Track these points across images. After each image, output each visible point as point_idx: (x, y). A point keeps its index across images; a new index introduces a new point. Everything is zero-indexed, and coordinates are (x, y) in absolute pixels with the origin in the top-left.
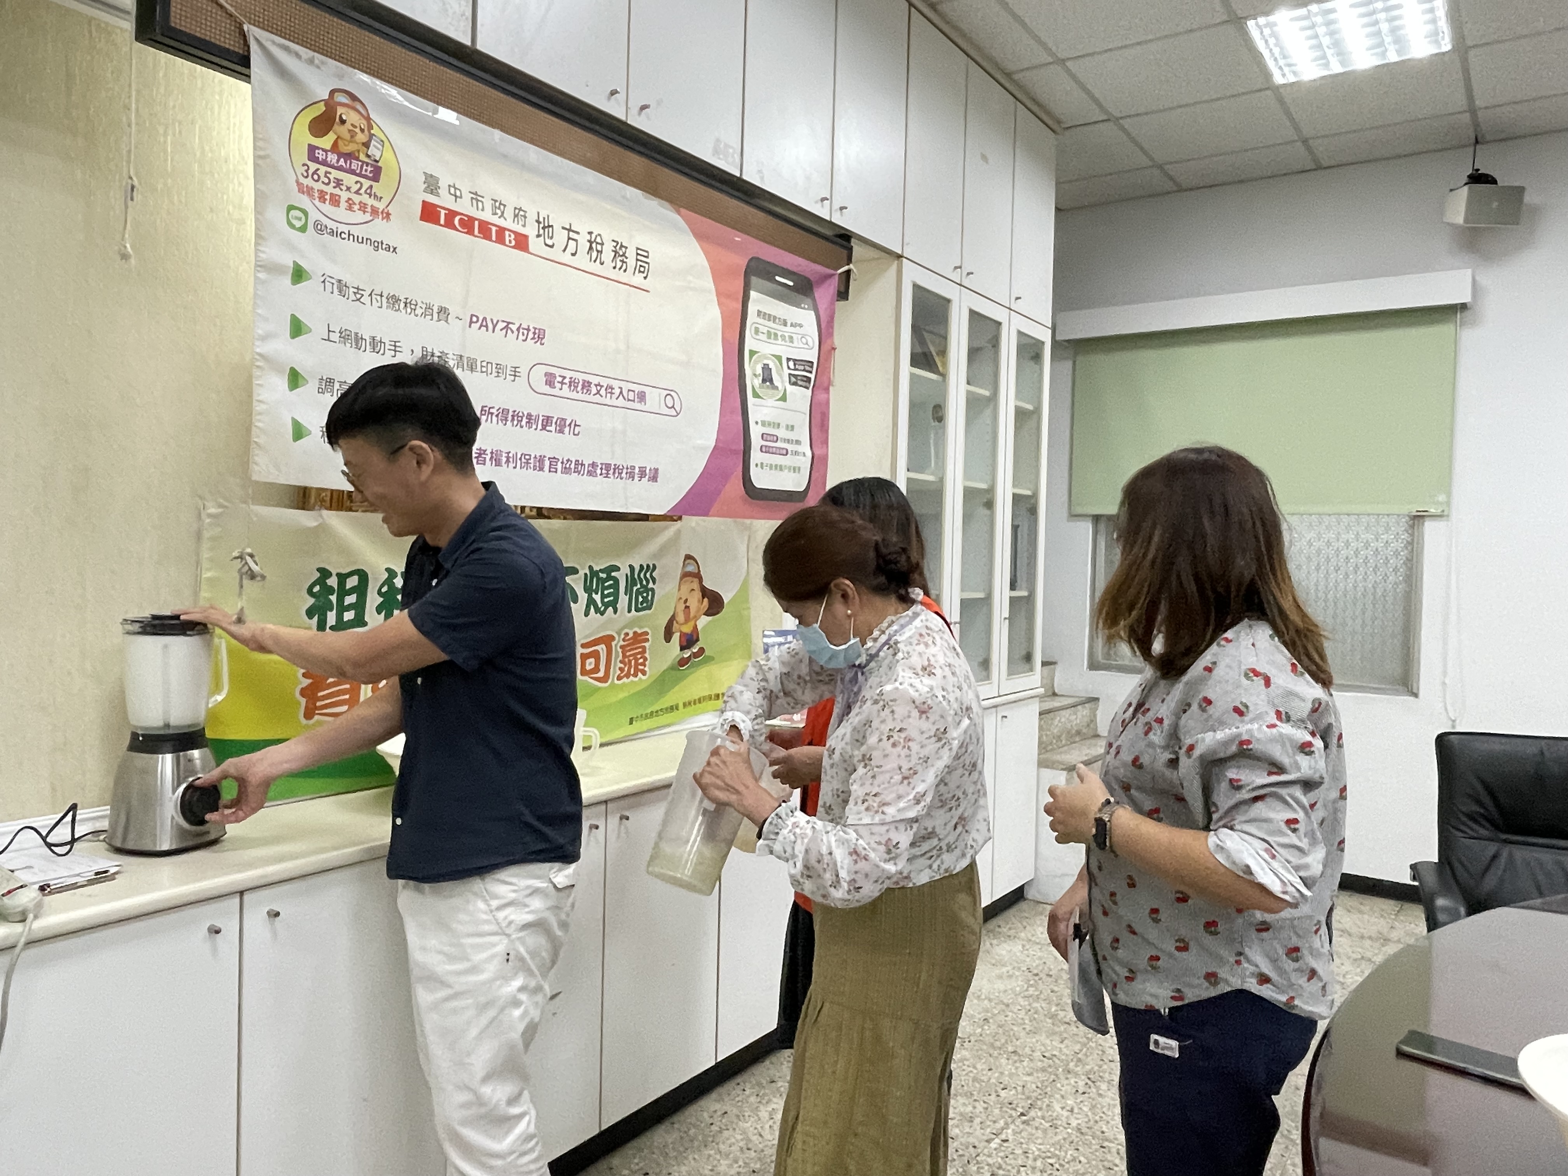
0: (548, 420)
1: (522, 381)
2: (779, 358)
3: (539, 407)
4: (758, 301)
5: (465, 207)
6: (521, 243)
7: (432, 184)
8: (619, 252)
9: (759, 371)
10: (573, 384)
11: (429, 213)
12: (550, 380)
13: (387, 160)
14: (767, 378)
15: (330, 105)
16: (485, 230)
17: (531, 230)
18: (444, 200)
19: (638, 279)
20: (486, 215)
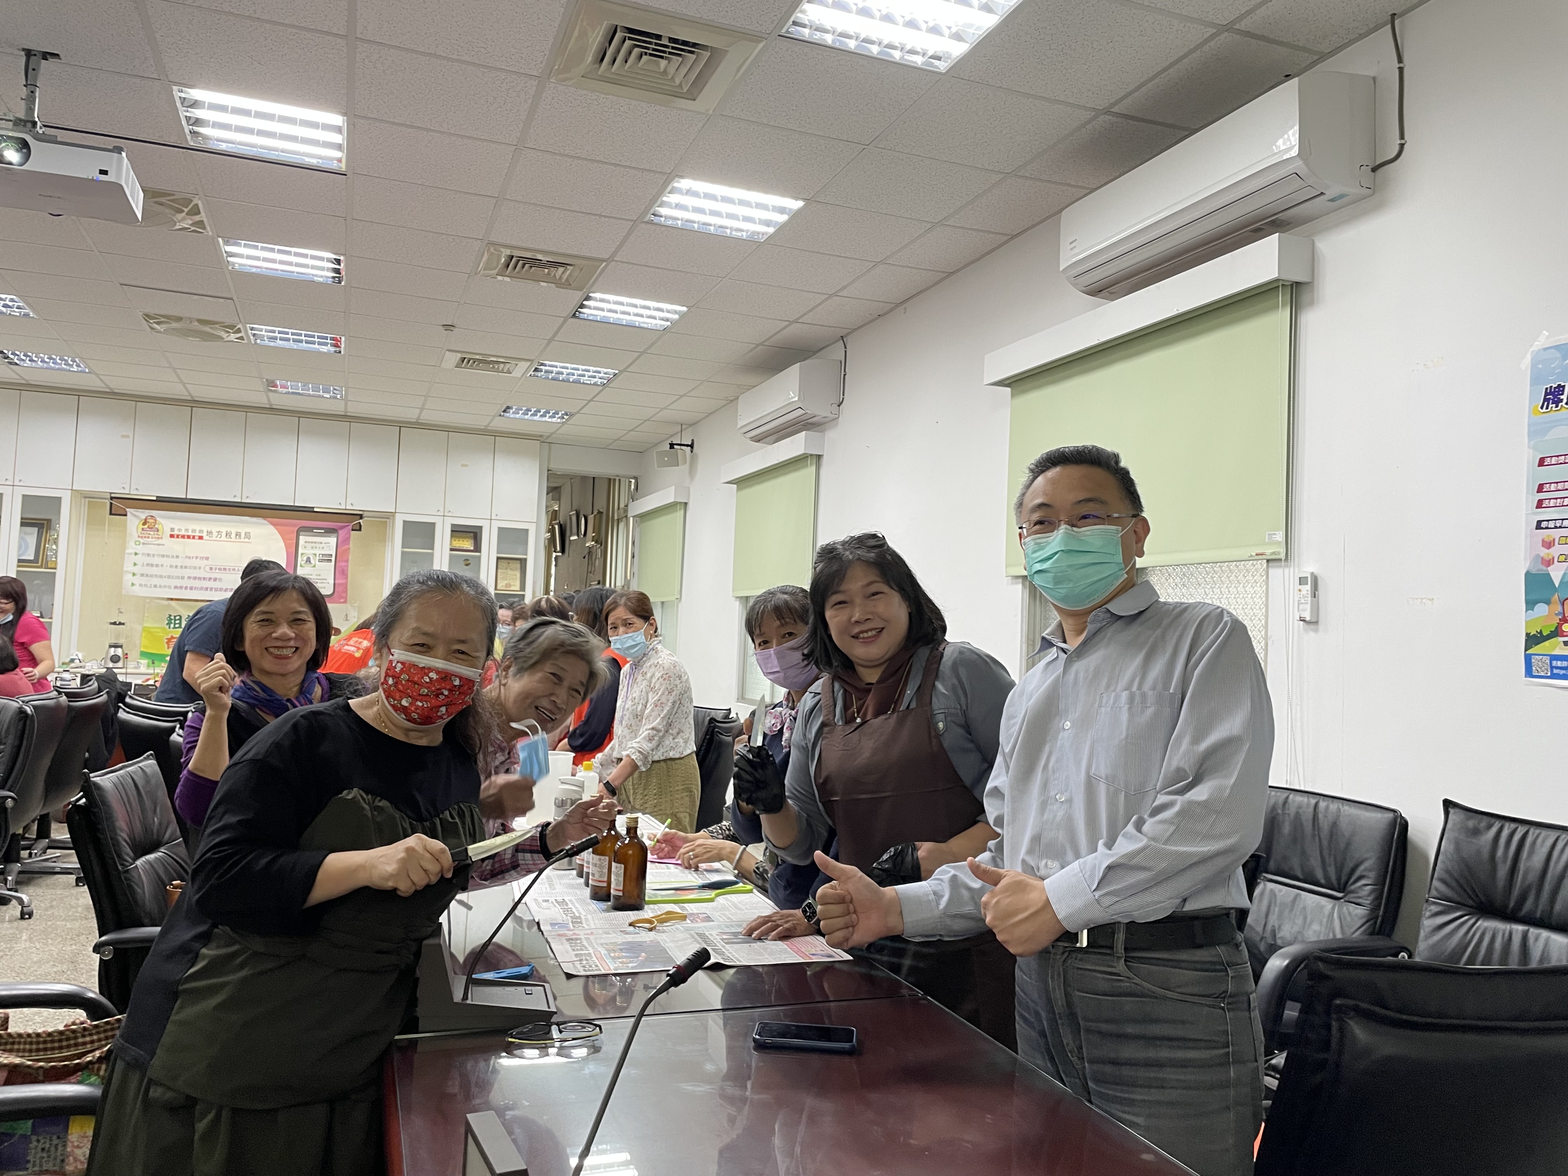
0: (210, 579)
1: (202, 570)
2: (315, 555)
3: (207, 576)
4: (302, 539)
5: (183, 533)
6: (201, 538)
7: (172, 530)
8: (238, 534)
9: (305, 559)
10: (220, 569)
11: (172, 536)
12: (211, 569)
13: (160, 527)
14: (308, 560)
15: (146, 519)
16: (189, 537)
17: (204, 535)
18: (176, 532)
19: (247, 540)
20: (190, 533)
